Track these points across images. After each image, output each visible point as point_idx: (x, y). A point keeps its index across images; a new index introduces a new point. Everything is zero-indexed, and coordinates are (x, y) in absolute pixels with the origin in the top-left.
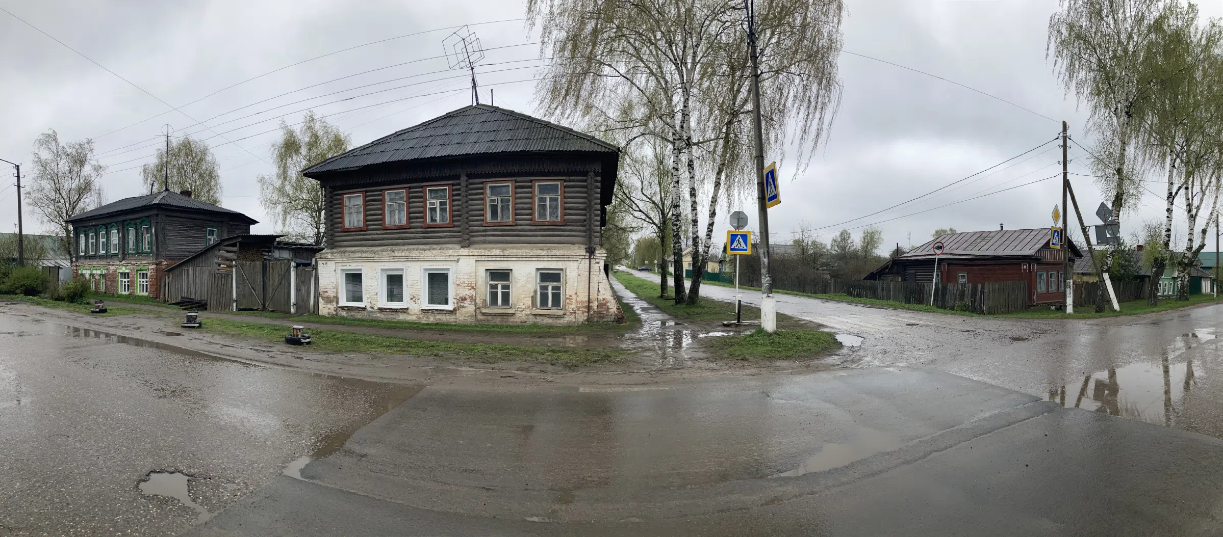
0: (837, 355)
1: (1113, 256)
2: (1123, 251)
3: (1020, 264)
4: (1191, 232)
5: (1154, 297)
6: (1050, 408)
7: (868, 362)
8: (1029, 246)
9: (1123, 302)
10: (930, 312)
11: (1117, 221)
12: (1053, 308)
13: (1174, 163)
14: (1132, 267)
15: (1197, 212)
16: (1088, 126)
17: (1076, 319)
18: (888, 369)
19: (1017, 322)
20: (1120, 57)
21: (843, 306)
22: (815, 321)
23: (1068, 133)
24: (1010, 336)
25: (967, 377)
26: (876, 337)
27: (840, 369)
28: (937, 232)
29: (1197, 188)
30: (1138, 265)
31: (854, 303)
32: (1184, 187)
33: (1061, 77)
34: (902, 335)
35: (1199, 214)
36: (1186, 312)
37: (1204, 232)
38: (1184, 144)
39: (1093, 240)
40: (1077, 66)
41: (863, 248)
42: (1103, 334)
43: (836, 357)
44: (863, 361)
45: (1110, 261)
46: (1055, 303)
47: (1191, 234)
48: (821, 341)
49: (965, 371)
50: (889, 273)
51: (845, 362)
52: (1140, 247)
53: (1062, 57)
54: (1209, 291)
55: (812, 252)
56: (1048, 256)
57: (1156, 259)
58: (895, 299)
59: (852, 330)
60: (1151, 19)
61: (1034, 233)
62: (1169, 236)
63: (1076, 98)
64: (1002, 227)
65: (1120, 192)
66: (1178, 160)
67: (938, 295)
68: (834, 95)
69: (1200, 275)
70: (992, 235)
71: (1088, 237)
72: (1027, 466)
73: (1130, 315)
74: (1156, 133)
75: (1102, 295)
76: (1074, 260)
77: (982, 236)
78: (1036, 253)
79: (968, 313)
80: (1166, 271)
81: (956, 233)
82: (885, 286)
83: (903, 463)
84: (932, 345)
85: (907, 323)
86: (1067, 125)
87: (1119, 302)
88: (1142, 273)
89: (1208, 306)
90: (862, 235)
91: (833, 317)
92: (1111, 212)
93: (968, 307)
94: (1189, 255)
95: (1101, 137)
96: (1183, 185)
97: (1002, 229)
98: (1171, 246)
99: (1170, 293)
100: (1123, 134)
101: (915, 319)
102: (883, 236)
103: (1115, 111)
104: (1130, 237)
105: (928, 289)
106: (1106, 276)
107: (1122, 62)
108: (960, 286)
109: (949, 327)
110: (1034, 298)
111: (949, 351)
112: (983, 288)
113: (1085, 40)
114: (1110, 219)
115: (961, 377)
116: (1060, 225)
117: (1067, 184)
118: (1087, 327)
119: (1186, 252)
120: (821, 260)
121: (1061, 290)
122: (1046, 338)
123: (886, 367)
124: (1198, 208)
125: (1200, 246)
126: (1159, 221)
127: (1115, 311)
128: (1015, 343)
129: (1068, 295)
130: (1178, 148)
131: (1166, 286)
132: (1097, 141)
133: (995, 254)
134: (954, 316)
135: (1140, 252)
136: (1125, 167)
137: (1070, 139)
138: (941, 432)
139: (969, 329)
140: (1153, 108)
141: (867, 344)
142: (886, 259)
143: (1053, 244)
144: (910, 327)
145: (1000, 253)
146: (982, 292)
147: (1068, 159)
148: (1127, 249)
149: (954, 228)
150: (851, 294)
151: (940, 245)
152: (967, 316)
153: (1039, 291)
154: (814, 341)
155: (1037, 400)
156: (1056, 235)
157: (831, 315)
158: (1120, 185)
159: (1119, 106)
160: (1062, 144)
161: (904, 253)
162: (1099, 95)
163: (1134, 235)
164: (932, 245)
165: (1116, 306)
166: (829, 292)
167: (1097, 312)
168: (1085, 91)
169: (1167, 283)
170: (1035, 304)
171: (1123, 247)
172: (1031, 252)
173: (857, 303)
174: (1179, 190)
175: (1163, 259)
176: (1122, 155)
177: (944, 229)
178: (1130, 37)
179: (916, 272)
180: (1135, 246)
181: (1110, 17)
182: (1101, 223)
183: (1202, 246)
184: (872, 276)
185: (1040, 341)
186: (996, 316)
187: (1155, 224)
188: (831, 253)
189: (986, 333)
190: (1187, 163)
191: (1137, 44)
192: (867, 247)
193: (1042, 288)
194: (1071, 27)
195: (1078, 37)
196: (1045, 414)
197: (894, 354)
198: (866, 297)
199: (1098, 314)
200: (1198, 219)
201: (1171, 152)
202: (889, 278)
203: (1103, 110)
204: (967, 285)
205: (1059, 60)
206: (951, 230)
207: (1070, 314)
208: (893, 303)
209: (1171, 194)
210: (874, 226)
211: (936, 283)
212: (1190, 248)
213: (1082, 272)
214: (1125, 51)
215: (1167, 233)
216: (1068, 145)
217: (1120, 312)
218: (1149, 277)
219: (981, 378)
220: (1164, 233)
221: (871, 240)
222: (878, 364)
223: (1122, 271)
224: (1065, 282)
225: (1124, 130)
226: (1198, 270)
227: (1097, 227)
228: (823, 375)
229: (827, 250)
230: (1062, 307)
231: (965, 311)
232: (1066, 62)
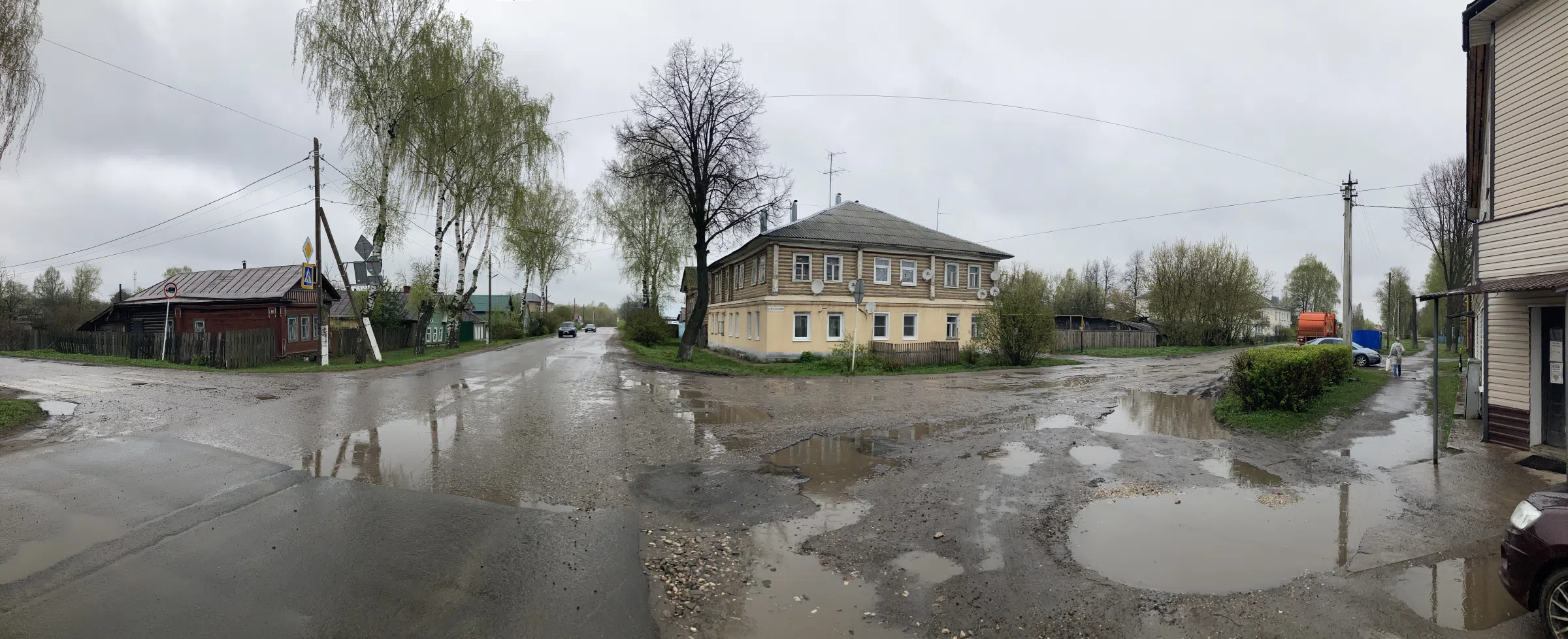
0: (40, 428)
1: (375, 298)
2: (388, 292)
3: (267, 308)
4: (462, 273)
5: (421, 345)
6: (302, 478)
7: (84, 433)
8: (277, 287)
9: (388, 350)
10: (160, 368)
11: (379, 258)
12: (307, 359)
13: (443, 195)
14: (398, 311)
15: (468, 250)
16: (345, 145)
17: (332, 371)
18: (108, 440)
19: (263, 376)
20: (382, 67)
21: (50, 365)
22: (11, 386)
23: (321, 152)
24: (256, 394)
25: (207, 443)
26: (94, 400)
27: (45, 445)
28: (169, 271)
29: (468, 225)
30: (405, 308)
31: (64, 360)
32: (454, 222)
33: (312, 85)
34: (125, 397)
35: (470, 254)
36: (456, 361)
37: (475, 273)
38: (455, 174)
39: (352, 279)
40: (330, 73)
41: (76, 290)
42: (363, 387)
43: (40, 431)
44: (76, 433)
45: (371, 303)
46: (309, 353)
47: (462, 275)
48: (19, 412)
49: (206, 436)
50: (111, 322)
51: (52, 435)
52: (407, 289)
53: (311, 62)
54: (482, 337)
55: (7, 295)
56: (301, 299)
57: (423, 302)
58: (118, 354)
59: (63, 395)
60: (416, 26)
61: (282, 271)
62: (437, 277)
63: (330, 112)
64: (244, 264)
65: (383, 224)
66: (448, 192)
67: (170, 347)
68: (31, 94)
69: (472, 320)
70: (233, 274)
71: (346, 276)
72: (274, 548)
73: (393, 365)
74: (423, 158)
75: (363, 343)
76: (331, 303)
77: (222, 276)
78: (286, 294)
79: (206, 368)
80: (434, 315)
81: (192, 273)
82: (105, 338)
83: (127, 553)
84: (163, 407)
85: (134, 382)
86: (319, 143)
87: (381, 351)
88: (409, 318)
89: (479, 353)
90: (74, 275)
91: (35, 380)
92: (371, 248)
93: (207, 360)
94: (459, 298)
95: (360, 159)
96: (453, 219)
97: (245, 267)
98: (441, 288)
99: (440, 340)
100: (386, 157)
101: (143, 377)
102: (102, 275)
103: (376, 129)
104: (396, 277)
105: (159, 340)
106: (367, 321)
107: (385, 73)
108: (197, 336)
109: (184, 385)
110: (284, 347)
111: (184, 415)
112: (223, 337)
113: (340, 44)
114: (371, 254)
115: (200, 445)
116: (313, 261)
117: (320, 213)
118: (343, 381)
119: (456, 294)
120: (20, 306)
121: (316, 338)
122: (299, 395)
123: (106, 437)
124: (469, 246)
125: (471, 289)
126: (428, 260)
127: (377, 361)
128: (262, 401)
129: (323, 343)
130: (448, 178)
131: (435, 332)
132: (355, 163)
133: (236, 297)
134: (190, 372)
135: (407, 294)
136: (388, 198)
137: (322, 159)
138: (175, 512)
139: (207, 387)
140: (421, 130)
141: (82, 410)
142: (106, 304)
143: (305, 284)
144: (137, 386)
145: (242, 295)
146: (223, 343)
147: (321, 183)
148: (391, 290)
149: (189, 266)
150: (60, 350)
151: (173, 286)
152: (205, 371)
153: (289, 339)
154: (10, 413)
155: (287, 469)
156: (308, 272)
157: (34, 377)
158: (382, 216)
159: (381, 123)
160: (313, 165)
161: (129, 296)
162: (357, 109)
163: (401, 275)
164: (163, 287)
165: (378, 356)
166: (32, 348)
167: (357, 363)
168: (341, 104)
169: (436, 328)
170: (285, 355)
171: (387, 288)
172: (280, 294)
173: (67, 361)
174: (448, 225)
175: (431, 303)
176: (385, 181)
177: (178, 267)
178: (393, 45)
179: (143, 320)
180: (402, 287)
181: (370, 18)
182: (361, 260)
183: (473, 289)
184: (88, 326)
185: (289, 399)
186: (240, 370)
187: (424, 263)
188: (34, 296)
189: (229, 391)
190: (458, 196)
191: (401, 56)
192: (81, 290)
193: (293, 335)
194: (322, 27)
195: (331, 39)
196: (295, 486)
197: (116, 421)
198: (81, 352)
199: (358, 365)
200: (469, 258)
201: (440, 181)
202: (110, 327)
203: (362, 126)
204: (205, 334)
205: (308, 65)
206: (185, 269)
207: (325, 366)
208: (115, 358)
209: (440, 229)
210: (90, 263)
211: (168, 333)
212: (460, 291)
213: (340, 316)
214: (388, 60)
215: (436, 273)
216: (321, 166)
217: (382, 362)
218: (416, 322)
219: (224, 445)
220: (433, 273)
221: (86, 280)
222: (96, 435)
223: (387, 316)
224: (320, 329)
225: (387, 152)
226: (470, 315)
227: (356, 264)
228: (23, 455)
229: (29, 294)
230: (316, 359)
231: (203, 365)
232: (317, 68)
